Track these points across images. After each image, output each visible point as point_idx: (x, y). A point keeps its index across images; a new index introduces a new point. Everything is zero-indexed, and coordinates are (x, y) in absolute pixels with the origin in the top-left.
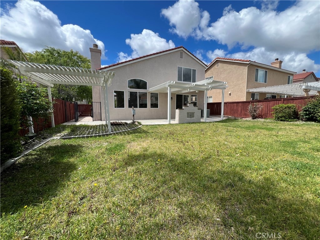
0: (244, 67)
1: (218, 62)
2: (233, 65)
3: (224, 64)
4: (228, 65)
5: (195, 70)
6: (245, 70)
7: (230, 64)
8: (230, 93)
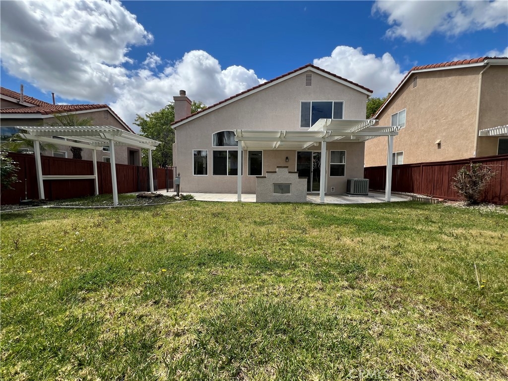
0: (473, 76)
1: (416, 78)
2: (446, 78)
3: (428, 79)
4: (436, 79)
5: (341, 104)
6: (476, 83)
7: (441, 77)
8: (438, 142)
